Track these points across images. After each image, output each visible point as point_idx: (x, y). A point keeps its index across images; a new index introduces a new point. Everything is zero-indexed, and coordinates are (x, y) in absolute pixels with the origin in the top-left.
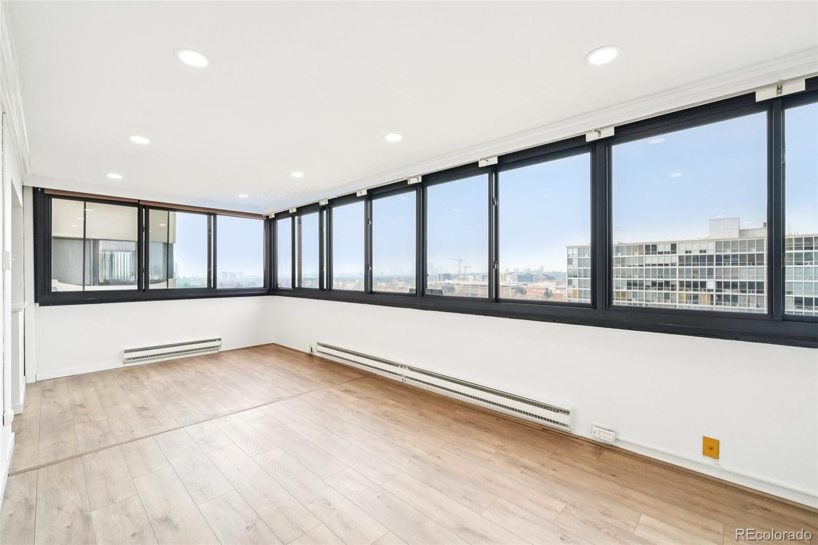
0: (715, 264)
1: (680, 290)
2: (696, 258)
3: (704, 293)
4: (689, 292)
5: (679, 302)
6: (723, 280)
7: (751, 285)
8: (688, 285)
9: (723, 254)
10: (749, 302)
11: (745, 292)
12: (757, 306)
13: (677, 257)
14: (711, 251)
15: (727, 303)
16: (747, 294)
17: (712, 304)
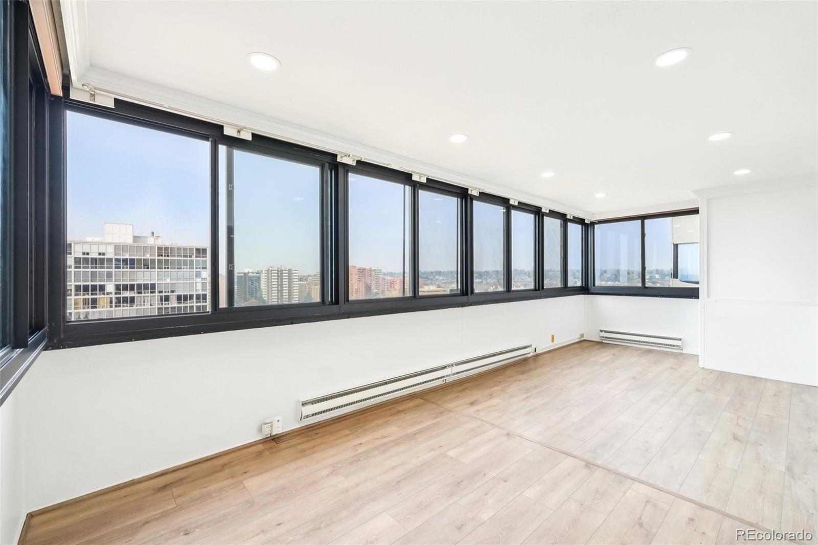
0: (114, 267)
1: (76, 295)
2: (94, 260)
3: (102, 296)
4: (86, 297)
5: (75, 308)
6: (122, 283)
7: (146, 287)
8: (86, 288)
9: (122, 257)
10: (144, 302)
11: (141, 293)
12: (151, 305)
13: (73, 258)
14: (110, 254)
15: (125, 304)
16: (143, 295)
17: (111, 307)
